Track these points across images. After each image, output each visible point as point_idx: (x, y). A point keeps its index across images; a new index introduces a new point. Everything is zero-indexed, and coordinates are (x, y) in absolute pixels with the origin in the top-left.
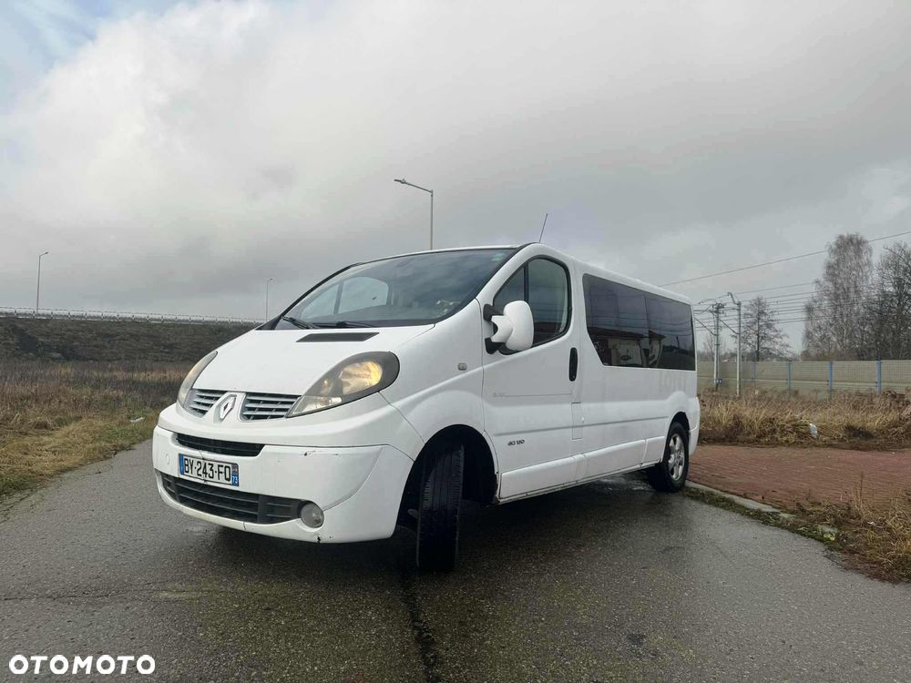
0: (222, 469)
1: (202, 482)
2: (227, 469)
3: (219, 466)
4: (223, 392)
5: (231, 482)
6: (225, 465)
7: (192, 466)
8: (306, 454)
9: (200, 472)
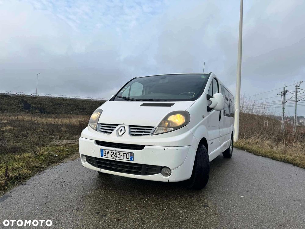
0: (124, 155)
1: (115, 160)
2: (128, 155)
3: (123, 153)
4: (117, 125)
5: (129, 159)
6: (126, 153)
7: (108, 153)
8: (165, 149)
9: (113, 156)
